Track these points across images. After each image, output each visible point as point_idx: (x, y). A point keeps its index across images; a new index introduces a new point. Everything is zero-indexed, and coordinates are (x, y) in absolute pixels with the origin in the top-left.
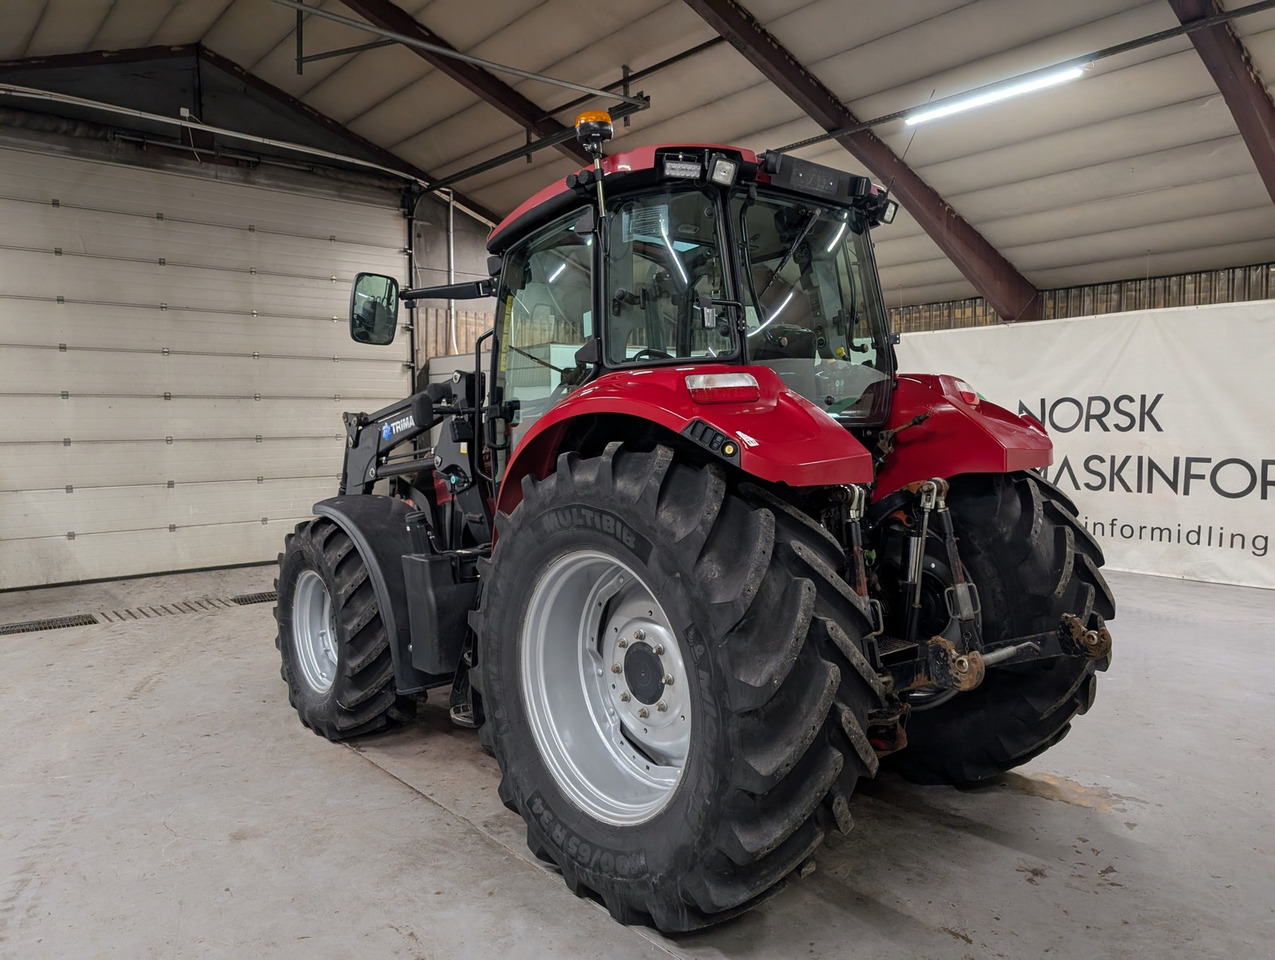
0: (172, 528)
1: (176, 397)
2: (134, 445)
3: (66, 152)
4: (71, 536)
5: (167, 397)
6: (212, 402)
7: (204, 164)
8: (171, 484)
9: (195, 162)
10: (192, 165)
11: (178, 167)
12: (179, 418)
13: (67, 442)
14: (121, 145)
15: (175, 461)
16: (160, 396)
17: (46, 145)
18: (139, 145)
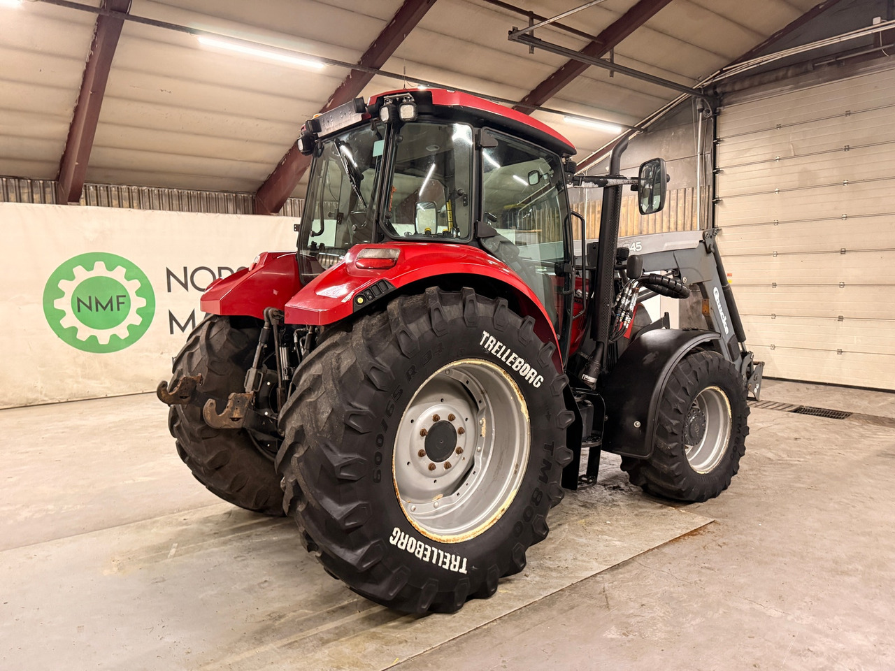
0: (840, 352)
1: (850, 251)
2: (816, 288)
3: (791, 89)
4: (773, 347)
5: (843, 252)
6: (879, 254)
7: (892, 56)
8: (841, 318)
9: (884, 58)
10: (881, 62)
11: (870, 67)
12: (851, 268)
13: (775, 285)
14: (827, 69)
15: (844, 300)
16: (837, 252)
17: (779, 89)
18: (838, 63)
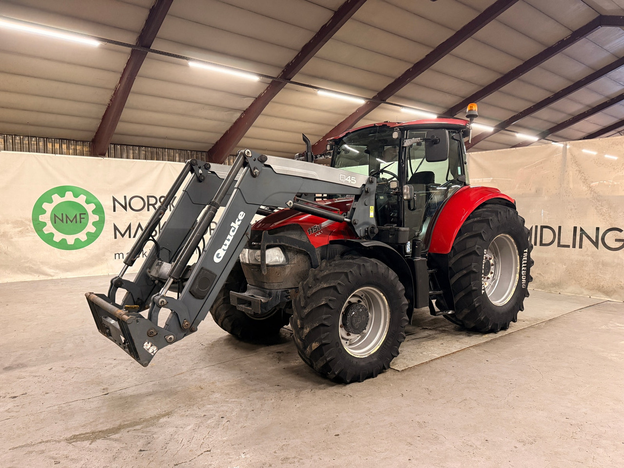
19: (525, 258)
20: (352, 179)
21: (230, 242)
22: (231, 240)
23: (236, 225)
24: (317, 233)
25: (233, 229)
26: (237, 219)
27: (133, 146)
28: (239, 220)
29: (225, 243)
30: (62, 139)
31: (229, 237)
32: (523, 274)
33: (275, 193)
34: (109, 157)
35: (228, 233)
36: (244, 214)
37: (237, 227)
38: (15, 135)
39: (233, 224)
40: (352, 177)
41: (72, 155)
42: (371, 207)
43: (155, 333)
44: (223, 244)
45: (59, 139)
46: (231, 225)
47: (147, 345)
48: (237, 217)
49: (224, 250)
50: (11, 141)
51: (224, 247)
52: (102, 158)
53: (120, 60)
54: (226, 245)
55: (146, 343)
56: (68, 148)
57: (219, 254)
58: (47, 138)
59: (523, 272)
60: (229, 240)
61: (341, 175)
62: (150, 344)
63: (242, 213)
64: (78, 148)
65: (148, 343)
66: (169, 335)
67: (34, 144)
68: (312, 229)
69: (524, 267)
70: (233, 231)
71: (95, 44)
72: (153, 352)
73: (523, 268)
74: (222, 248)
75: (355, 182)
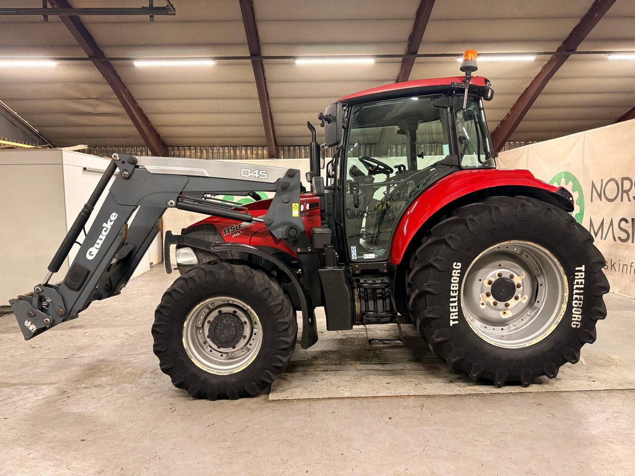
19: (580, 281)
20: (261, 174)
21: (102, 241)
22: (103, 240)
23: (108, 225)
24: (234, 233)
25: (105, 229)
26: (109, 220)
27: (305, 146)
28: (111, 221)
29: (97, 242)
30: (247, 146)
31: (101, 237)
32: (574, 305)
33: (152, 194)
34: (284, 158)
35: (100, 233)
36: (117, 215)
37: (109, 228)
38: (214, 146)
39: (104, 225)
40: (261, 172)
41: (255, 159)
42: (294, 205)
43: (33, 315)
44: (95, 243)
45: (245, 146)
46: (103, 226)
47: (27, 323)
48: (109, 218)
49: (97, 249)
50: (211, 151)
51: (96, 245)
52: (271, 160)
53: (247, 71)
54: (98, 244)
55: (26, 322)
56: (252, 153)
57: (91, 252)
58: (236, 146)
59: (574, 302)
60: (101, 239)
61: (243, 170)
62: (30, 322)
63: (114, 214)
64: (260, 152)
65: (28, 322)
66: (46, 318)
67: (227, 152)
68: (228, 229)
69: (576, 294)
70: (105, 231)
71: (211, 63)
72: (33, 330)
73: (575, 296)
74: (95, 247)
75: (266, 177)
